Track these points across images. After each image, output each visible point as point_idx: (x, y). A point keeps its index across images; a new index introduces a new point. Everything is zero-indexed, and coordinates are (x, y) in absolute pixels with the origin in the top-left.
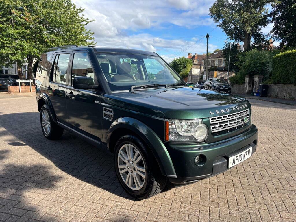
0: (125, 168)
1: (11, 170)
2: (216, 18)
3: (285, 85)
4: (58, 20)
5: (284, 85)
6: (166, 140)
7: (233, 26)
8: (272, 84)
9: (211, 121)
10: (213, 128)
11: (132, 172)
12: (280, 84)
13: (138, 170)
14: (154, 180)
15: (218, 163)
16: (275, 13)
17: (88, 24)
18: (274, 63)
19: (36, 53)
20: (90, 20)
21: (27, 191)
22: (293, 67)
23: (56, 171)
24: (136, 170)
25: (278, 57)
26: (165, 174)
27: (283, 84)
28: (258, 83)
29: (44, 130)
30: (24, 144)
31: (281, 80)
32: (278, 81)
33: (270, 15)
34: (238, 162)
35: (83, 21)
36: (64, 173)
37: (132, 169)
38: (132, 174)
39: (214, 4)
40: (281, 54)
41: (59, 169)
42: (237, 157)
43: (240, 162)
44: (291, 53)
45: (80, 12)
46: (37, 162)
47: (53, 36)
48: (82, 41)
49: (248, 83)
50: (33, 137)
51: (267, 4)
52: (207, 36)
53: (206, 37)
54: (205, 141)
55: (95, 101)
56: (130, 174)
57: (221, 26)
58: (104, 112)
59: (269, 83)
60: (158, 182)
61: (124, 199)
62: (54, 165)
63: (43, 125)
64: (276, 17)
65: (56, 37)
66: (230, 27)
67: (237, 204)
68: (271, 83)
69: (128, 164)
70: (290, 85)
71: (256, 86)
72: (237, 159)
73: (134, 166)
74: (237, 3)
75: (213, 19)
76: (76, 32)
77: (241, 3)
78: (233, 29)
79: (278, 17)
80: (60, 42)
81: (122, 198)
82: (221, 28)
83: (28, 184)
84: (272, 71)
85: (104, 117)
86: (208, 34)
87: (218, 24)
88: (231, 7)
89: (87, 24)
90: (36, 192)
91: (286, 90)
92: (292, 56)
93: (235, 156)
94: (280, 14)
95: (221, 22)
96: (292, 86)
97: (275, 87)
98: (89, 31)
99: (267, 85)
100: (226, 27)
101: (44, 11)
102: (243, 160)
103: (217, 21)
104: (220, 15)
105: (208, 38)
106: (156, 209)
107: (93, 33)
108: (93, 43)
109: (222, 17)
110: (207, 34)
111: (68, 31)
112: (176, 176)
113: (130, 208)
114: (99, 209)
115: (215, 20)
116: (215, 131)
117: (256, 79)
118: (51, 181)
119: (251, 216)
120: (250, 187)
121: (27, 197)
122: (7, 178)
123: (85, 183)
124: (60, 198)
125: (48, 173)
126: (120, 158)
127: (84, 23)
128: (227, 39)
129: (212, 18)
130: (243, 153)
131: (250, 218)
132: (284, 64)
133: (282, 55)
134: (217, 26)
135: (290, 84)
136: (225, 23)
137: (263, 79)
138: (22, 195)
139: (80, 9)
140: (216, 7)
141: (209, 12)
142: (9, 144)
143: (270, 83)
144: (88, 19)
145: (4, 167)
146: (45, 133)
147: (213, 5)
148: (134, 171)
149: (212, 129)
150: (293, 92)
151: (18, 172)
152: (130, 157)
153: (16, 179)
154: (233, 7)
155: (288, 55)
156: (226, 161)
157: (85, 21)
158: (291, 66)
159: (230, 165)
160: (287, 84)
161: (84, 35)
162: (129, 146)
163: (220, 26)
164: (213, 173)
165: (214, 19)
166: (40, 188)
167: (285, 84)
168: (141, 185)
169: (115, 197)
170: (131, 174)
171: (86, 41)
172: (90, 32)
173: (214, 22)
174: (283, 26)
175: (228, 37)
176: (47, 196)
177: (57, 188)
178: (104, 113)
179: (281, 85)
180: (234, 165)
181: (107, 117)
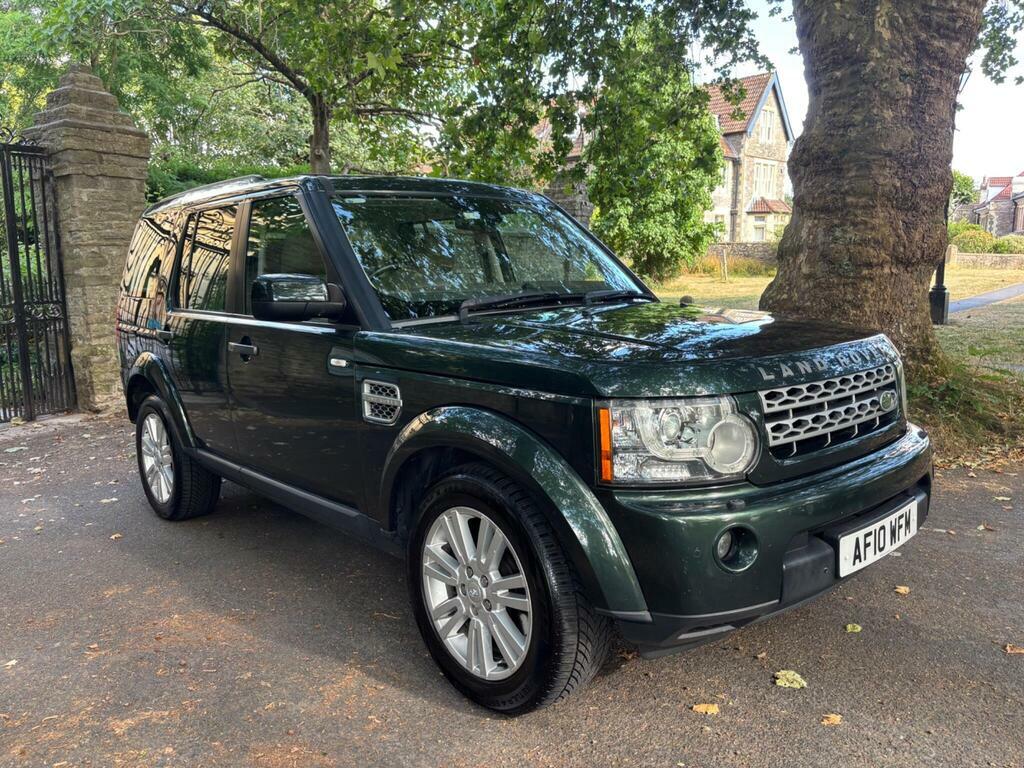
6: (603, 478)
9: (765, 402)
10: (774, 429)
15: (801, 561)
34: (871, 557)
42: (867, 535)
43: (879, 555)
54: (747, 480)
55: (333, 361)
58: (367, 397)
72: (867, 545)
85: (368, 416)
93: (861, 534)
102: (889, 549)
112: (646, 615)
116: (782, 441)
149: (771, 434)
156: (829, 550)
159: (846, 568)
164: (785, 596)
178: (368, 402)
180: (859, 566)
181: (378, 416)
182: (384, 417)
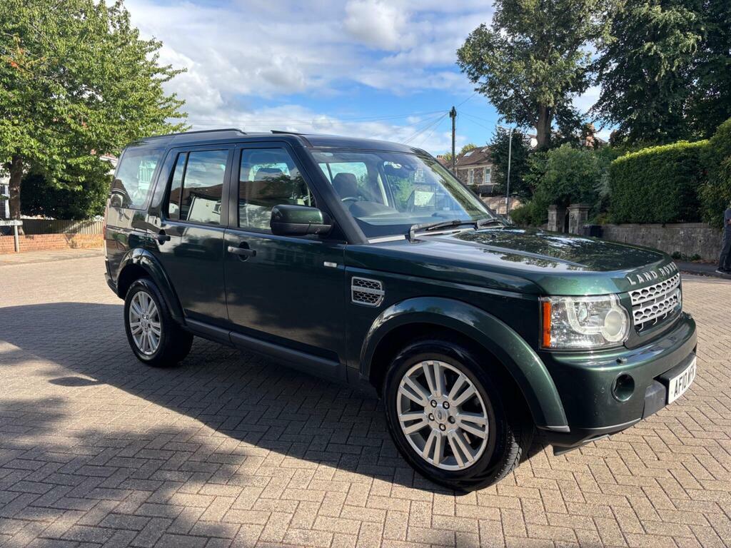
0: (420, 420)
1: (100, 444)
2: (472, 72)
3: (642, 226)
4: (95, 66)
5: (638, 226)
6: (544, 345)
7: (511, 92)
8: (612, 225)
9: (632, 298)
10: (636, 314)
11: (442, 427)
12: (629, 223)
13: (463, 422)
14: (514, 440)
15: (652, 394)
16: (603, 63)
17: (173, 78)
18: (613, 175)
19: (36, 151)
20: (175, 68)
21: (177, 492)
22: (658, 185)
23: (222, 442)
24: (458, 421)
25: (622, 163)
26: (545, 424)
27: (635, 225)
28: (579, 223)
29: (138, 345)
30: (93, 380)
31: (632, 215)
32: (625, 217)
33: (591, 69)
34: (682, 392)
35: (159, 71)
36: (244, 444)
37: (444, 421)
38: (444, 433)
39: (468, 40)
40: (628, 155)
41: (225, 436)
42: (681, 378)
43: (685, 390)
44: (653, 155)
45: (151, 50)
46: (159, 423)
47: (81, 109)
48: (154, 121)
49: (555, 223)
50: (106, 363)
51: (587, 43)
52: (453, 114)
53: (450, 116)
54: (624, 345)
55: (326, 264)
56: (436, 432)
57: (484, 91)
58: (354, 288)
59: (603, 223)
60: (520, 446)
61: (428, 493)
62: (206, 427)
63: (133, 332)
64: (604, 73)
65: (89, 111)
66: (506, 95)
67: (679, 485)
68: (609, 223)
69: (428, 410)
70: (651, 226)
71: (573, 229)
72: (680, 384)
73: (449, 414)
74: (516, 39)
75: (465, 74)
76: (141, 100)
77: (528, 39)
78: (511, 98)
79: (608, 71)
80: (99, 122)
81: (422, 491)
82: (486, 95)
83: (168, 475)
84: (608, 195)
85: (353, 301)
86: (454, 107)
87: (477, 86)
88: (506, 48)
89: (168, 79)
90: (202, 492)
91: (643, 238)
92: (655, 160)
93: (678, 378)
94: (614, 65)
95: (485, 82)
96: (656, 228)
97: (618, 231)
98: (173, 96)
99: (600, 227)
100: (495, 94)
101: (61, 45)
102: (687, 386)
103: (476, 79)
104: (483, 65)
105: (454, 119)
106: (513, 511)
107: (183, 103)
108: (184, 127)
109: (487, 71)
110: (451, 110)
111: (122, 94)
112: (567, 428)
113: (453, 512)
114: (383, 521)
115: (471, 76)
116: (640, 322)
117: (575, 213)
118: (222, 464)
119: (723, 508)
120: (688, 450)
121: (185, 506)
122: (103, 466)
123: (312, 463)
124: (271, 503)
125: (201, 445)
126: (403, 396)
127: (159, 76)
128: (500, 120)
129: (463, 71)
130: (687, 371)
131: (722, 512)
132: (637, 179)
133: (631, 159)
134: (476, 90)
135: (654, 222)
136: (492, 84)
137: (589, 214)
138: (169, 502)
139: (151, 43)
140: (473, 46)
141: (456, 58)
142: (51, 382)
143: (606, 223)
144: (170, 67)
145: (78, 439)
146: (142, 350)
147: (465, 42)
148: (449, 424)
149: (635, 318)
150: (659, 242)
151: (124, 448)
152: (437, 393)
153: (130, 465)
154: (511, 48)
155: (646, 158)
156: (665, 389)
157: (163, 71)
158: (655, 183)
159: (672, 399)
160: (645, 223)
161: (160, 107)
162: (434, 367)
163: (482, 90)
164: (645, 415)
165: (469, 74)
166: (207, 482)
167: (641, 223)
168: (473, 455)
169: (401, 491)
170: (439, 431)
171: (163, 122)
172: (176, 98)
173: (470, 81)
174: (620, 92)
175: (501, 116)
176: (235, 501)
177: (248, 478)
178: (354, 291)
179: (631, 225)
180: (677, 396)
181: (363, 301)
182: (367, 301)
